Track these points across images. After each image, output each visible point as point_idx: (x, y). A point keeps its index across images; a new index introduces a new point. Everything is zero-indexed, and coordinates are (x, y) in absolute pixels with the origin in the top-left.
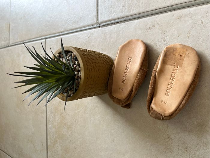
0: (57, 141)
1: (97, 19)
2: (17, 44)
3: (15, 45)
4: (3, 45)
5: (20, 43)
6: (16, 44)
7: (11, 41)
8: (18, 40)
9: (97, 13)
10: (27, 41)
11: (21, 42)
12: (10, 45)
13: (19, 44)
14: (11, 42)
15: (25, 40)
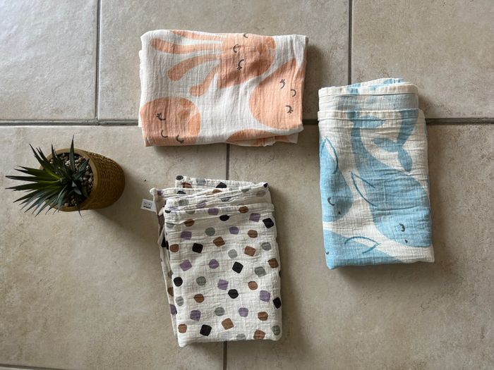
0: (11, 288)
1: (96, 115)
9: (96, 107)
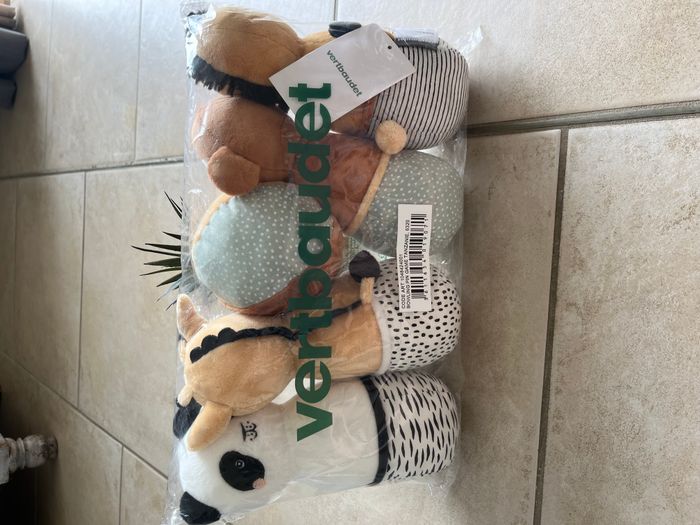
2: (152, 164)
3: (147, 164)
4: (117, 160)
5: (158, 161)
6: (150, 161)
7: (137, 152)
8: (155, 155)
10: (174, 159)
11: (163, 160)
12: (135, 163)
13: (157, 164)
14: (139, 156)
15: (171, 157)
